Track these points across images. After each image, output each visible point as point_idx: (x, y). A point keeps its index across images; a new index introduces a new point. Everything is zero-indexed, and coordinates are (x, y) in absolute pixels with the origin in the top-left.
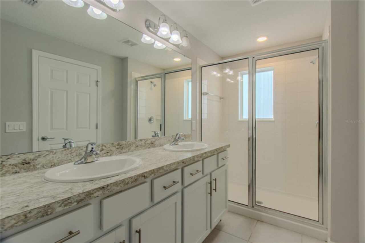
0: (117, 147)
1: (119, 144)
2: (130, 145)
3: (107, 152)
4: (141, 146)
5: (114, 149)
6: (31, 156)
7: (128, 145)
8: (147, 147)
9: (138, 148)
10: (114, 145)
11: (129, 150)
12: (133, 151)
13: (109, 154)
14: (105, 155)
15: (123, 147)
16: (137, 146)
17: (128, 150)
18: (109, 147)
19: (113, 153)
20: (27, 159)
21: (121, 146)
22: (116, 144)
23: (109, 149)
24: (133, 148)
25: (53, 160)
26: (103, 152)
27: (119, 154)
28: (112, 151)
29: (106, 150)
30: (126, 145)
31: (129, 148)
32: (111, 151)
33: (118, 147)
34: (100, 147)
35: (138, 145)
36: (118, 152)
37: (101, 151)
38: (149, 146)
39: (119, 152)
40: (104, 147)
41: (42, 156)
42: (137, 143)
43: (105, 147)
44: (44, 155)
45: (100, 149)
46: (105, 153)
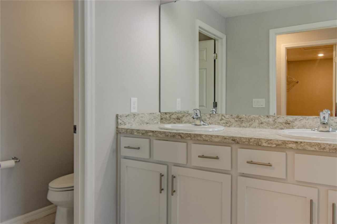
0: (236, 119)
1: (239, 117)
2: (252, 120)
3: (226, 122)
4: (268, 123)
5: (233, 121)
6: (181, 116)
7: (249, 119)
8: (278, 127)
9: (262, 125)
10: (233, 117)
11: (250, 125)
12: (255, 128)
13: (228, 125)
14: (224, 125)
15: (242, 121)
16: (262, 123)
17: (248, 125)
18: (228, 118)
19: (231, 125)
20: (179, 117)
21: (240, 119)
22: (235, 116)
23: (227, 120)
24: (256, 124)
25: (190, 120)
26: (222, 121)
27: (238, 127)
28: (231, 122)
29: (225, 120)
30: (246, 119)
31: (250, 123)
32: (229, 123)
33: (238, 119)
34: (220, 116)
35: (263, 121)
36: (237, 125)
37: (221, 120)
38: (282, 126)
39: (239, 125)
40: (223, 118)
41: (185, 116)
42: (261, 119)
43: (225, 117)
44: (186, 116)
45: (220, 118)
46: (224, 123)
